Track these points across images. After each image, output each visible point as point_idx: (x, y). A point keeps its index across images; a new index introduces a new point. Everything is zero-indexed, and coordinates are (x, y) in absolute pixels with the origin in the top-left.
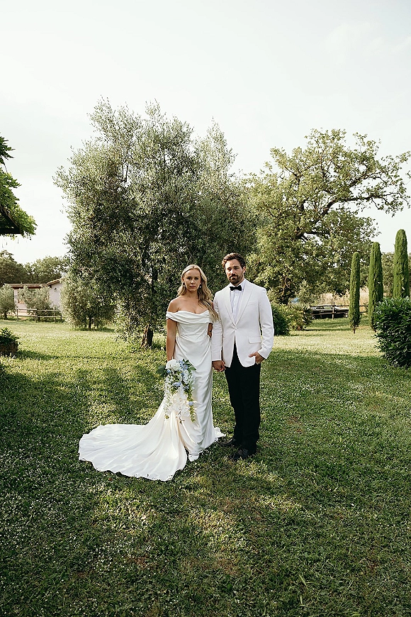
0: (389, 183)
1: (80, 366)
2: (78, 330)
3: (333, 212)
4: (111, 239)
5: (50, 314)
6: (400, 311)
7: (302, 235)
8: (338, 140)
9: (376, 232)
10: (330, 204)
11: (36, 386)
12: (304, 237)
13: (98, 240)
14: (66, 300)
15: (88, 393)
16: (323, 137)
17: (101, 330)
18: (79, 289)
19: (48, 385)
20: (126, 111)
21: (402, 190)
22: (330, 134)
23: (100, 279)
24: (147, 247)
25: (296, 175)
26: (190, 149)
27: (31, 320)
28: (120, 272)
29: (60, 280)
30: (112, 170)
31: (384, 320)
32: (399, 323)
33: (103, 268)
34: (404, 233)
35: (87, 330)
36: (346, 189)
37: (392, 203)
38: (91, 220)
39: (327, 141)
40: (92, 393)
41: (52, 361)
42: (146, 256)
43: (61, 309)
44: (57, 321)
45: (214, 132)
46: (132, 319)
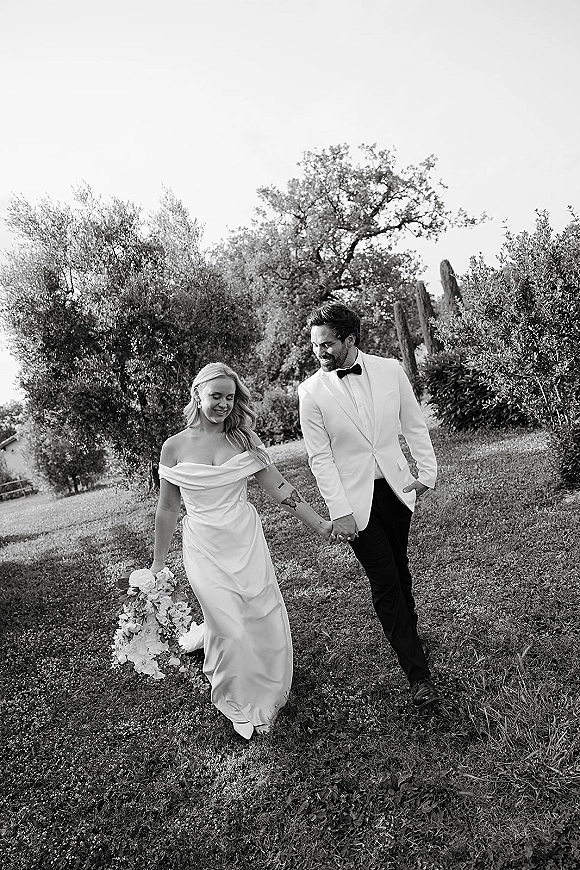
0: (421, 199)
1: (79, 533)
2: (61, 498)
3: (359, 255)
4: (74, 369)
5: (15, 486)
6: (444, 367)
7: (328, 294)
8: (341, 159)
9: (421, 267)
10: (354, 245)
11: (32, 568)
12: (332, 296)
13: (58, 374)
14: (33, 462)
15: (98, 557)
16: (322, 159)
17: (93, 489)
18: (48, 441)
19: (48, 564)
20: (49, 204)
21: (439, 206)
22: (328, 153)
23: (74, 422)
24: (123, 367)
25: (299, 217)
26: (144, 233)
28: (97, 407)
29: (16, 436)
30: (52, 283)
31: (429, 383)
32: (446, 382)
33: (75, 407)
34: (448, 264)
35: (73, 494)
36: (368, 220)
37: (431, 226)
38: (43, 351)
39: (328, 163)
40: (104, 555)
41: (42, 539)
42: (124, 378)
43: (29, 476)
44: (27, 494)
45: (169, 202)
46: (129, 460)
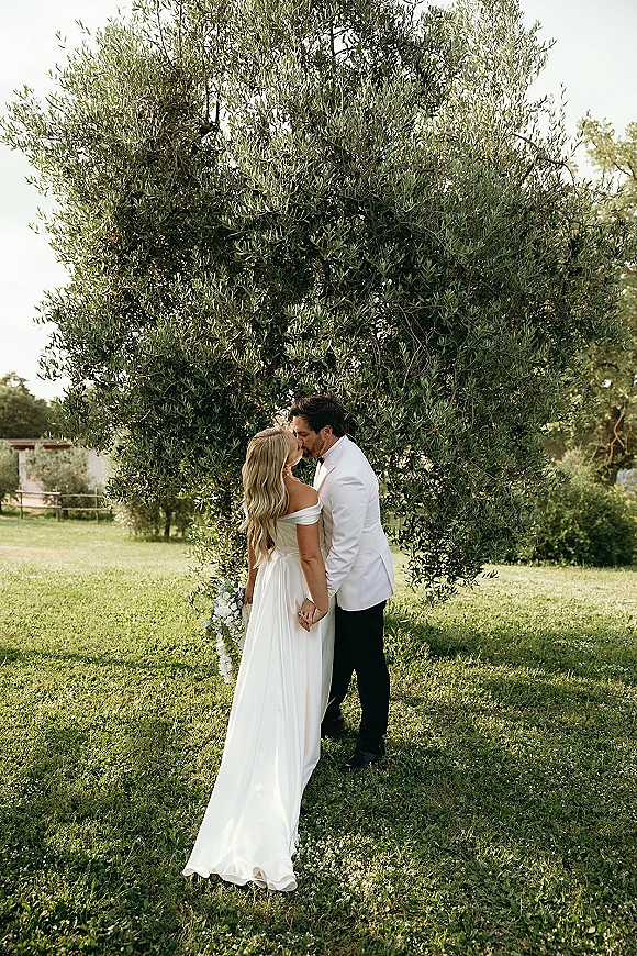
2: (142, 540)
5: (88, 503)
17: (189, 540)
27: (48, 516)
35: (160, 540)
38: (113, 247)
44: (101, 518)
